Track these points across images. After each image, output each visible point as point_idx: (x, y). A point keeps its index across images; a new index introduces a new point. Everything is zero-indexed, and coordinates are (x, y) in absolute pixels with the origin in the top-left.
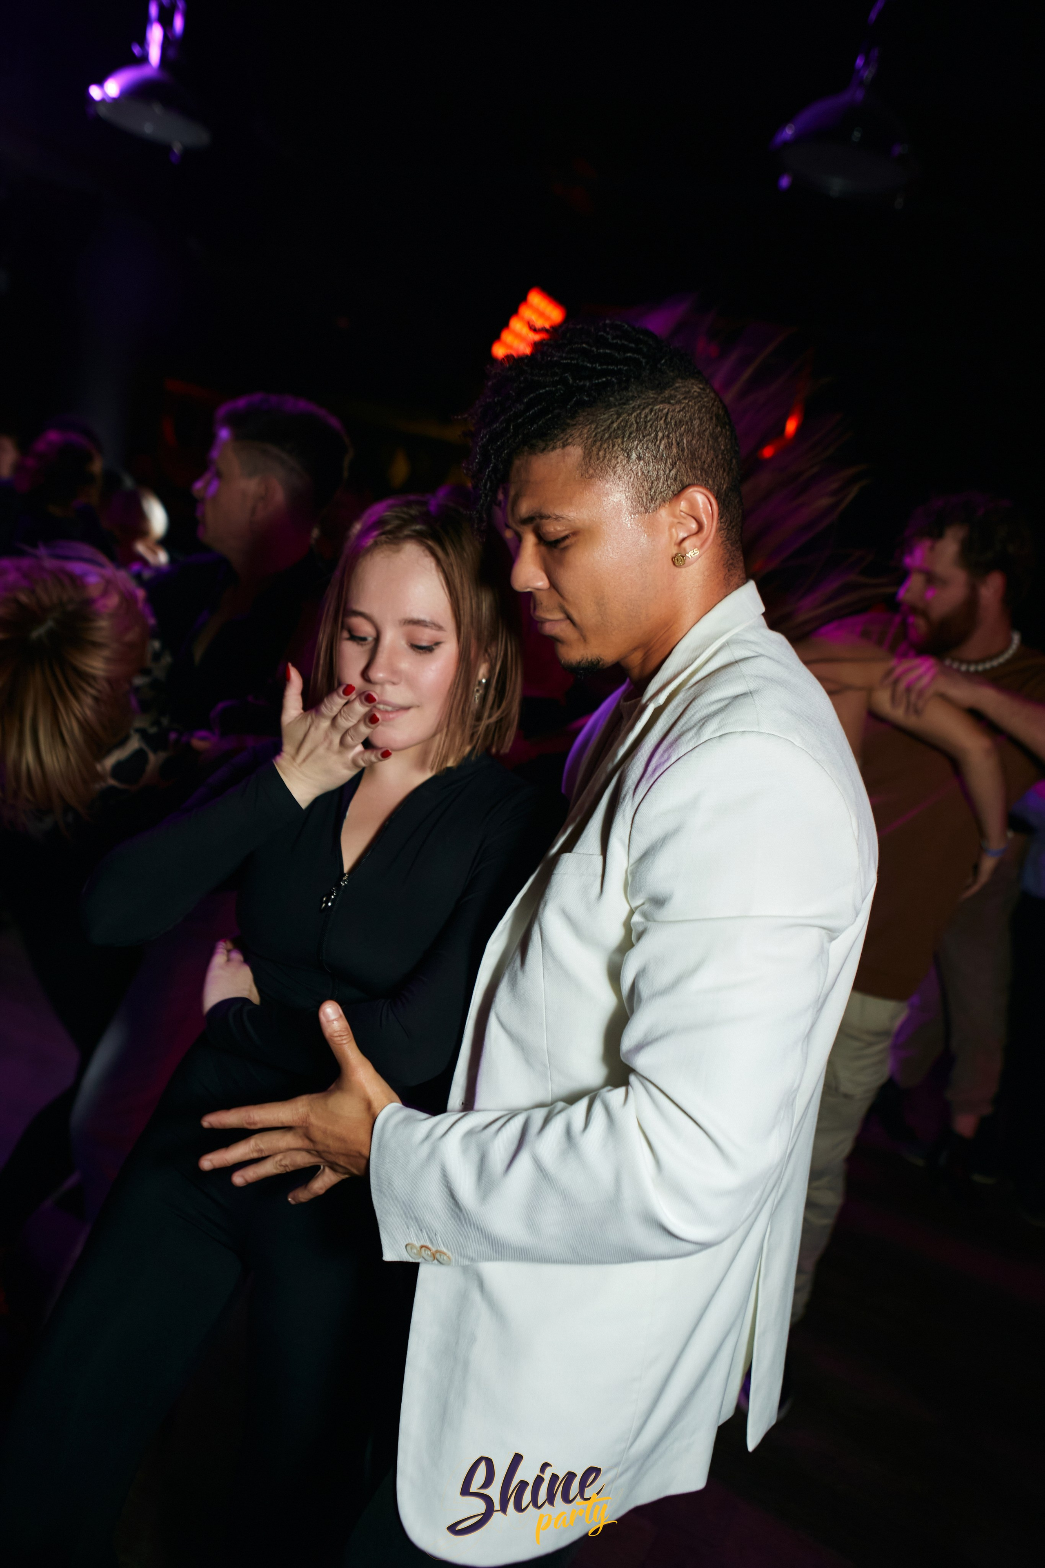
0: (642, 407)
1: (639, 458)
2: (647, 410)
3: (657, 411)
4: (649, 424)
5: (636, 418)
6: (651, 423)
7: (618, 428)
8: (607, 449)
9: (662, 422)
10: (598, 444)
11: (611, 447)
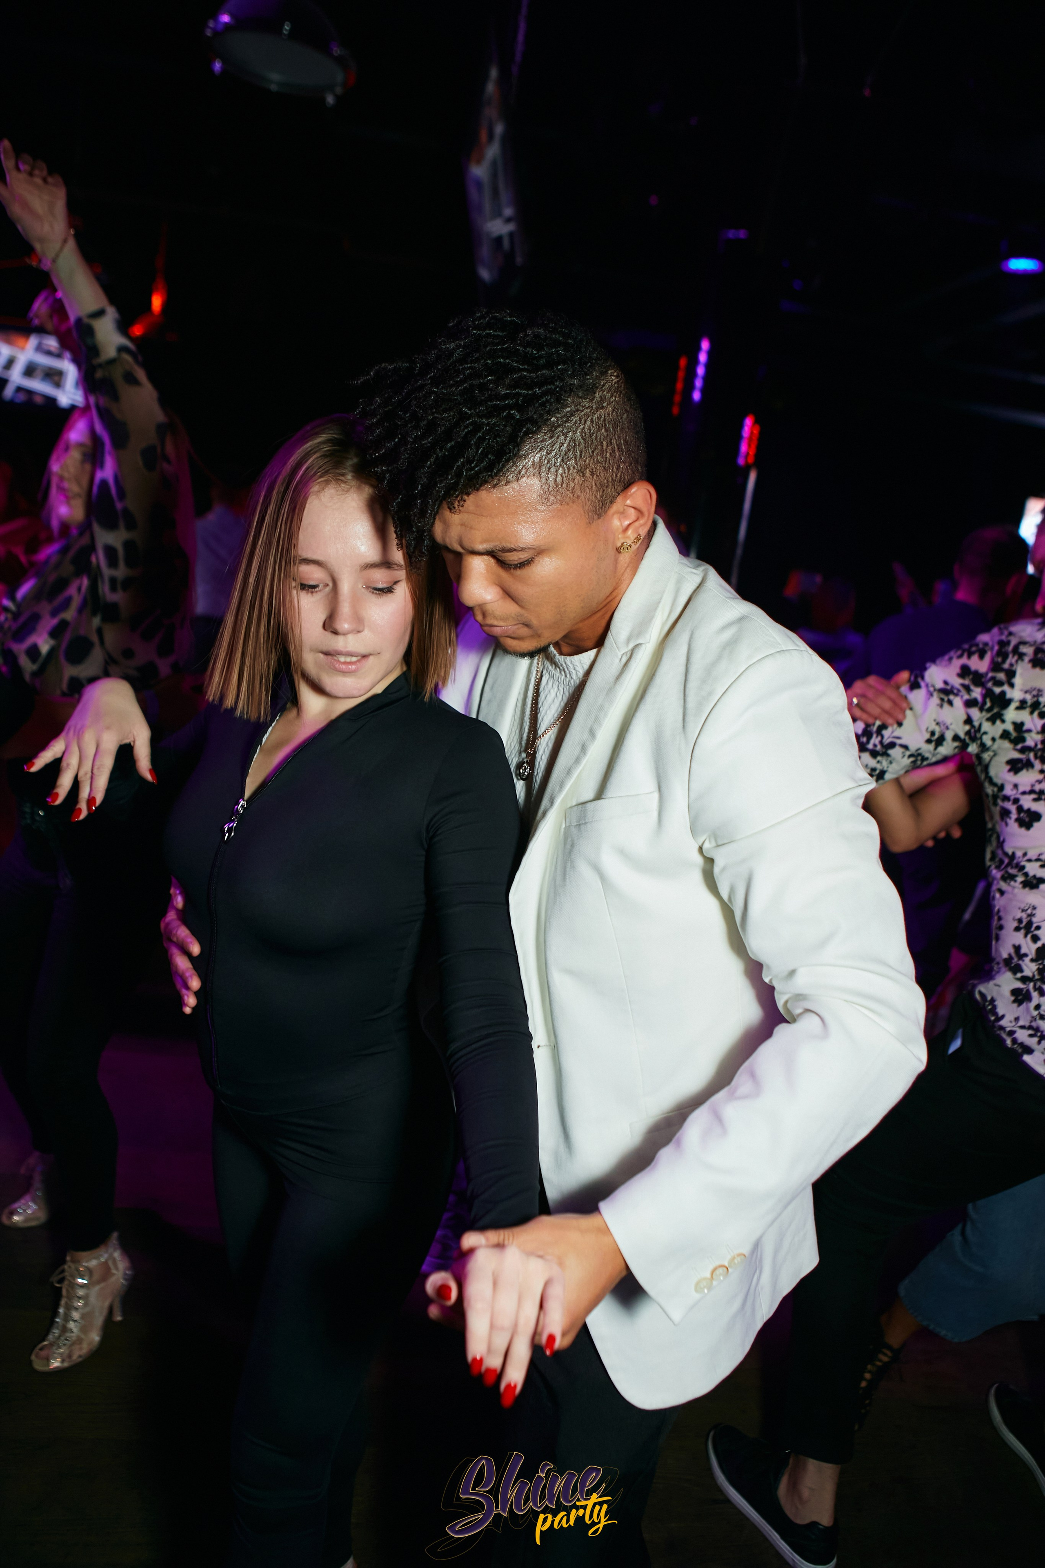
0: (583, 421)
1: (592, 474)
2: (588, 423)
3: (597, 420)
4: (594, 437)
5: (581, 433)
6: (595, 435)
7: (569, 450)
8: (563, 475)
9: (603, 430)
10: (553, 469)
11: (566, 471)
